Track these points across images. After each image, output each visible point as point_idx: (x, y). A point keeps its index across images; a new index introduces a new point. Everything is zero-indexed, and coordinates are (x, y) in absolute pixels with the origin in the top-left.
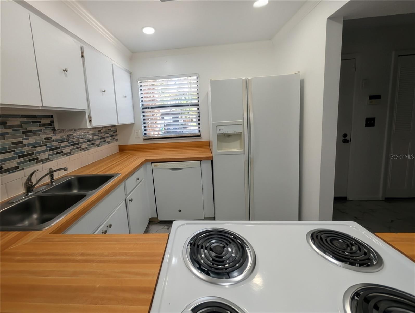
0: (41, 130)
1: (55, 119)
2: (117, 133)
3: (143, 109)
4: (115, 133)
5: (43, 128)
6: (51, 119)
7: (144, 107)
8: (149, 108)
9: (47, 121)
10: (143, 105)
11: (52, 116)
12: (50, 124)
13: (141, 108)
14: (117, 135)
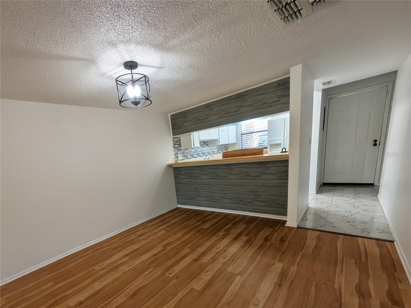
0: (206, 146)
1: (209, 143)
2: (228, 148)
3: (241, 135)
4: (227, 148)
5: (206, 145)
6: (208, 143)
7: (242, 134)
8: (244, 134)
9: (207, 143)
10: (241, 133)
11: (208, 142)
12: (207, 144)
13: (240, 135)
14: (228, 149)
